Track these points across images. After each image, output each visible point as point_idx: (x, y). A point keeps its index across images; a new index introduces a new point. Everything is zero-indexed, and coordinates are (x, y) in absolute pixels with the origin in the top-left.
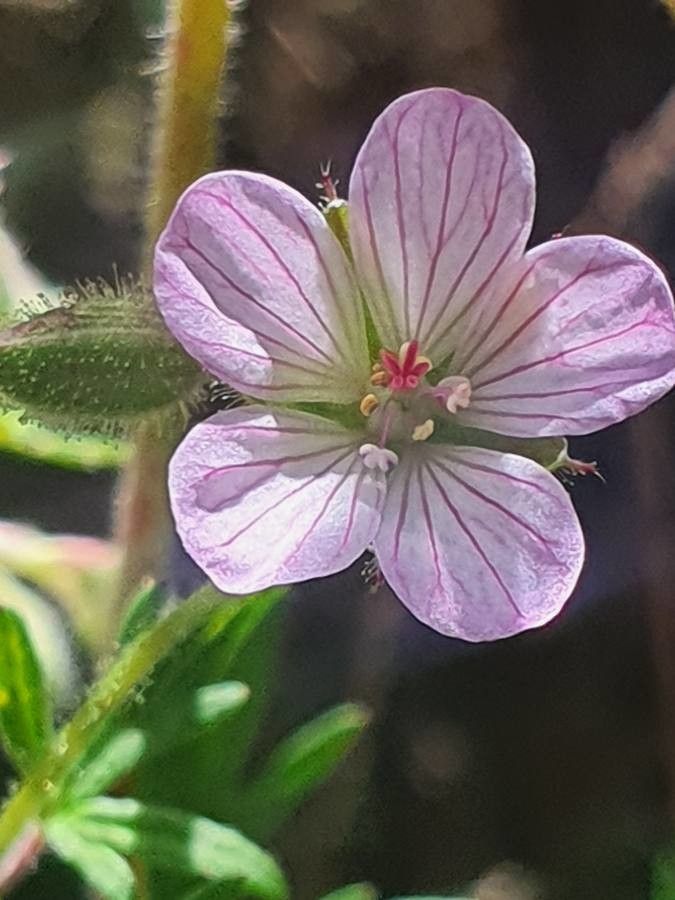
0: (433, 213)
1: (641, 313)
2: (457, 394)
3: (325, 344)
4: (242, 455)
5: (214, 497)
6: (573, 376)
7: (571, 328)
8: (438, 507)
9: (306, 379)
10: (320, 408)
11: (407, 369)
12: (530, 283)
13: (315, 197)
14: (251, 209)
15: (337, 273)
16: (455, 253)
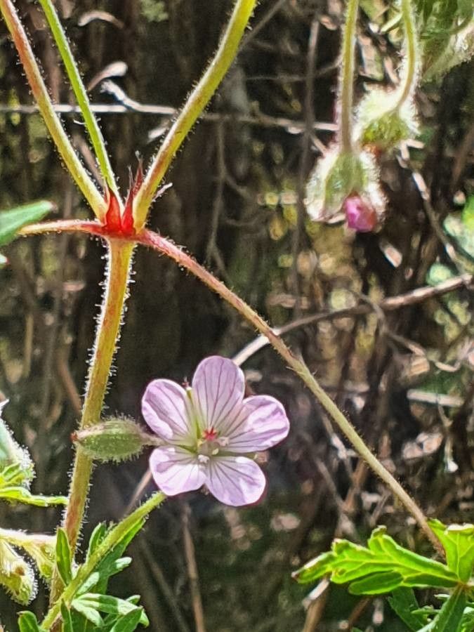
0: (215, 389)
1: (276, 416)
2: (225, 441)
3: (185, 429)
4: (167, 459)
5: (161, 469)
6: (256, 435)
7: (256, 422)
8: (220, 473)
9: (181, 438)
10: (184, 447)
11: (211, 434)
12: (244, 409)
13: (184, 387)
14: (166, 390)
15: (189, 408)
16: (221, 403)
